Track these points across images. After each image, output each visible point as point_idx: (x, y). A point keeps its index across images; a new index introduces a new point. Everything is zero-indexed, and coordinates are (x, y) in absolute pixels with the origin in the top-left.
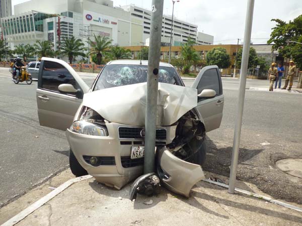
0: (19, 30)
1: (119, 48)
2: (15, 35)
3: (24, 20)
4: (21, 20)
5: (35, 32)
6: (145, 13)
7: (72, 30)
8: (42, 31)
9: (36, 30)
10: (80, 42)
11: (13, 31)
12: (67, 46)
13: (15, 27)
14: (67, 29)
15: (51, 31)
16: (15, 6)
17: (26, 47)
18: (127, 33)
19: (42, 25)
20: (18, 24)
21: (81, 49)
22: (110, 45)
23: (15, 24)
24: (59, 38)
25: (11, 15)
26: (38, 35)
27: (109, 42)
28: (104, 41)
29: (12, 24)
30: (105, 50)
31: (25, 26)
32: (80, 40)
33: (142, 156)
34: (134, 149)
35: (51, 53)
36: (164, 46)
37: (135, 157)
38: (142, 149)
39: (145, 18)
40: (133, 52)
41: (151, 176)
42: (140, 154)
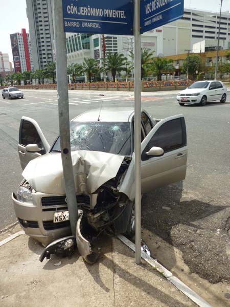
0: (71, 50)
1: (160, 60)
3: (73, 39)
5: (82, 51)
6: (193, 14)
7: (116, 44)
8: (89, 48)
9: (84, 48)
10: (122, 57)
12: (110, 62)
14: (111, 44)
15: (97, 48)
17: (75, 66)
18: (173, 40)
19: (89, 43)
21: (124, 64)
22: (152, 57)
24: (104, 53)
26: (85, 53)
27: (151, 54)
28: (146, 53)
30: (147, 62)
31: (74, 45)
32: (122, 55)
33: (67, 219)
34: (56, 215)
35: (97, 71)
36: (214, 50)
37: (59, 221)
38: (66, 213)
39: (193, 20)
40: (178, 61)
41: (65, 241)
42: (64, 218)
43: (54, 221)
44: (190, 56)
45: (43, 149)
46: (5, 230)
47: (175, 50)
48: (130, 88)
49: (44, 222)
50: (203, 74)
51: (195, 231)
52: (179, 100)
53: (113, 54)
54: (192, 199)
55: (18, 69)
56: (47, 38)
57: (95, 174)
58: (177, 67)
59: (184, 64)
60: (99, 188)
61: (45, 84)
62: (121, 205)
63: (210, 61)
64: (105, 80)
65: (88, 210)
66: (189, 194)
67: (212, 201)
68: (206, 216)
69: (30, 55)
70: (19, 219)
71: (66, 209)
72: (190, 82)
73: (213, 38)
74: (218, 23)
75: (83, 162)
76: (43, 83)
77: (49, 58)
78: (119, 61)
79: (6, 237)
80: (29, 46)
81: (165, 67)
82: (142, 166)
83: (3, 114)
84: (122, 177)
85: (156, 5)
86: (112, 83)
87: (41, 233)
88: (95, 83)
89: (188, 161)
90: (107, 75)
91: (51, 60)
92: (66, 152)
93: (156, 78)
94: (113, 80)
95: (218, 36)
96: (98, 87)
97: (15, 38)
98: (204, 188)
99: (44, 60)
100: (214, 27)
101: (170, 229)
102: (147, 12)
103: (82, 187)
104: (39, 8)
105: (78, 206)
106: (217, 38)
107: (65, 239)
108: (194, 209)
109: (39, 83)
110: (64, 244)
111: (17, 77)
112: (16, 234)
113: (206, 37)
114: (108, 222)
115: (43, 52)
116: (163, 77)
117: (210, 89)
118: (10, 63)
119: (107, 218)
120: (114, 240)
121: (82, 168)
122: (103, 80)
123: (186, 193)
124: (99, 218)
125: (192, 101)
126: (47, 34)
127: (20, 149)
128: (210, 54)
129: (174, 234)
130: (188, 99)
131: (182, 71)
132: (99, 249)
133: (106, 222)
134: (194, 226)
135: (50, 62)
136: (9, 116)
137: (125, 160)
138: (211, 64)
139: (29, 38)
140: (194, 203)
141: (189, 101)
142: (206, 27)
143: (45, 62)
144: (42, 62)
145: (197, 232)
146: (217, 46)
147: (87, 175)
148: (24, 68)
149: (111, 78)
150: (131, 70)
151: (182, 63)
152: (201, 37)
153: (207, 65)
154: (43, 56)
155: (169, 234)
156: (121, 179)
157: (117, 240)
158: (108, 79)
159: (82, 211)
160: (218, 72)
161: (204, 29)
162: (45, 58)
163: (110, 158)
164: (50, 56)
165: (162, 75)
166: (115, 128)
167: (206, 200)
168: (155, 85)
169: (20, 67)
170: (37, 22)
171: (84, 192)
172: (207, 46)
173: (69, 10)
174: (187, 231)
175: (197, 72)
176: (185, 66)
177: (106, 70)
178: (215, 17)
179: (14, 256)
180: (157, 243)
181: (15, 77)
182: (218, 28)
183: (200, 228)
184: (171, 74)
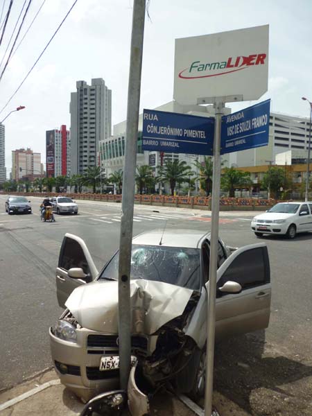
0: (117, 153)
2: (113, 159)
3: (123, 141)
4: (120, 142)
6: (276, 119)
8: (143, 153)
10: (185, 166)
11: (110, 154)
12: (169, 170)
13: (113, 150)
15: (153, 153)
16: (114, 126)
20: (116, 146)
21: (186, 174)
23: (113, 147)
24: (162, 160)
25: (110, 136)
26: (138, 158)
29: (110, 147)
32: (184, 163)
33: (116, 367)
34: (104, 360)
35: (151, 180)
36: (303, 163)
37: (106, 369)
38: (116, 359)
39: (276, 125)
40: (256, 174)
41: (113, 395)
42: (113, 365)
43: (100, 368)
44: (272, 168)
45: (89, 275)
46: (31, 379)
47: (253, 160)
48: (193, 204)
49: (87, 368)
50: (289, 192)
51: (282, 398)
52: (254, 228)
53: (173, 161)
54: (278, 356)
55: (50, 172)
56: (92, 138)
57: (156, 309)
58: (255, 182)
59: (264, 178)
60: (160, 329)
61: (83, 193)
62: (187, 353)
63: (299, 176)
64: (161, 193)
65: (144, 357)
66: (273, 349)
67: (304, 359)
68: (297, 380)
69: (68, 156)
70: (56, 362)
71: (116, 353)
72: (272, 201)
73: (302, 147)
74: (308, 130)
75: (142, 294)
76: (80, 192)
77: (91, 161)
78: (179, 170)
79: (32, 388)
80: (68, 146)
81: (240, 181)
82: (216, 304)
83: (28, 228)
84: (189, 316)
85: (240, 129)
86: (170, 197)
87: (82, 383)
88: (147, 196)
89: (272, 304)
90: (163, 186)
91: (93, 164)
92: (124, 280)
93: (228, 194)
94: (171, 193)
95: (308, 145)
96: (152, 202)
97: (51, 136)
98: (293, 341)
99: (84, 163)
100: (303, 135)
101: (249, 394)
102: (229, 134)
103: (139, 325)
104: (86, 104)
105: (132, 351)
106: (307, 148)
107: (112, 392)
108: (280, 368)
109: (76, 192)
110: (111, 399)
111: (49, 182)
112: (46, 385)
113: (293, 146)
114: (167, 375)
115: (84, 154)
116: (237, 193)
117: (300, 215)
118: (42, 165)
119: (167, 369)
120: (175, 402)
121: (140, 302)
122: (158, 193)
123: (270, 346)
124: (157, 368)
125: (274, 230)
126: (91, 133)
127: (58, 273)
128: (298, 168)
129: (254, 400)
130: (268, 228)
131: (262, 187)
132: (155, 411)
133: (165, 375)
134: (281, 391)
135: (91, 166)
136: (36, 231)
137: (193, 295)
138: (300, 180)
139: (69, 137)
140: (281, 360)
141: (269, 231)
142: (292, 134)
143: (86, 166)
144: (81, 166)
145: (285, 399)
146: (307, 157)
147: (147, 311)
148: (58, 172)
149: (169, 191)
150: (195, 182)
151: (261, 177)
152: (287, 146)
153: (294, 180)
154: (84, 159)
155: (247, 400)
156: (188, 319)
157: (179, 402)
158: (164, 192)
159: (136, 358)
160: (309, 191)
161: (290, 137)
162: (86, 161)
163: (176, 292)
164: (92, 159)
165: (235, 190)
166: (181, 255)
167: (297, 358)
168: (226, 203)
169: (54, 171)
170: (81, 119)
171: (140, 332)
172: (294, 158)
173: (149, 129)
174: (271, 397)
175: (281, 189)
176: (266, 180)
177: (164, 180)
178: (303, 123)
179: (44, 412)
180: (231, 411)
181: (46, 181)
182: (307, 136)
183: (289, 395)
184: (248, 190)
